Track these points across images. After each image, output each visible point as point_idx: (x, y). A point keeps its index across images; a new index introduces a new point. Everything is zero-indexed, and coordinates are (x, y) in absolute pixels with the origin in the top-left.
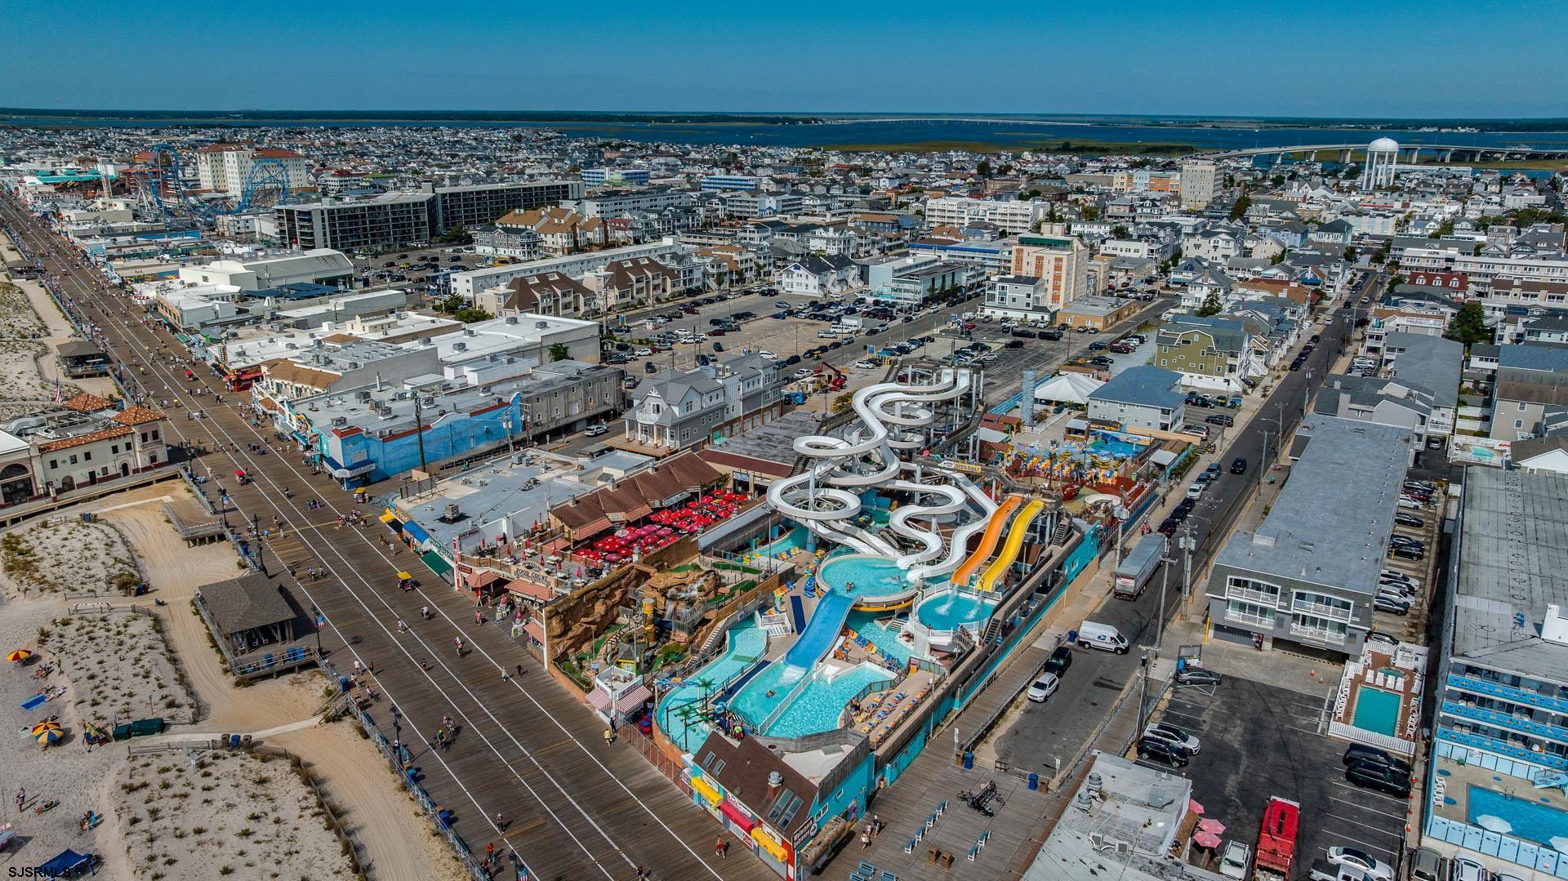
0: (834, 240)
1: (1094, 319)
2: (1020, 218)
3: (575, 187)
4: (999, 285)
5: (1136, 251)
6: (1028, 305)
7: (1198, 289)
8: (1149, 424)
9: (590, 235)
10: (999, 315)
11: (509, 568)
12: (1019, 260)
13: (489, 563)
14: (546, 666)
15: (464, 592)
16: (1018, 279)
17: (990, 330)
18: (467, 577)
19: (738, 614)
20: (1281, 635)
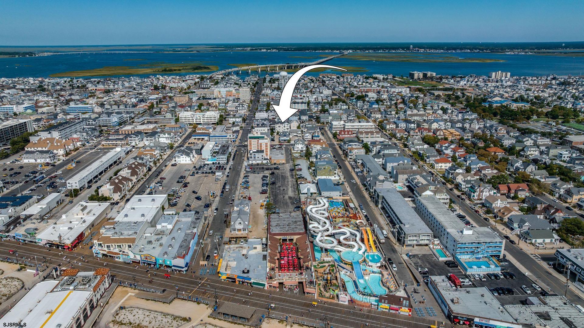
0: (169, 138)
1: (282, 159)
2: (213, 118)
3: (29, 122)
4: (253, 154)
5: (264, 130)
7: (298, 145)
9: (70, 147)
10: (254, 162)
11: (283, 279)
12: (250, 144)
13: (276, 280)
14: (316, 298)
15: (270, 289)
16: (258, 152)
17: (257, 168)
18: (271, 285)
19: (338, 273)
20: (418, 244)
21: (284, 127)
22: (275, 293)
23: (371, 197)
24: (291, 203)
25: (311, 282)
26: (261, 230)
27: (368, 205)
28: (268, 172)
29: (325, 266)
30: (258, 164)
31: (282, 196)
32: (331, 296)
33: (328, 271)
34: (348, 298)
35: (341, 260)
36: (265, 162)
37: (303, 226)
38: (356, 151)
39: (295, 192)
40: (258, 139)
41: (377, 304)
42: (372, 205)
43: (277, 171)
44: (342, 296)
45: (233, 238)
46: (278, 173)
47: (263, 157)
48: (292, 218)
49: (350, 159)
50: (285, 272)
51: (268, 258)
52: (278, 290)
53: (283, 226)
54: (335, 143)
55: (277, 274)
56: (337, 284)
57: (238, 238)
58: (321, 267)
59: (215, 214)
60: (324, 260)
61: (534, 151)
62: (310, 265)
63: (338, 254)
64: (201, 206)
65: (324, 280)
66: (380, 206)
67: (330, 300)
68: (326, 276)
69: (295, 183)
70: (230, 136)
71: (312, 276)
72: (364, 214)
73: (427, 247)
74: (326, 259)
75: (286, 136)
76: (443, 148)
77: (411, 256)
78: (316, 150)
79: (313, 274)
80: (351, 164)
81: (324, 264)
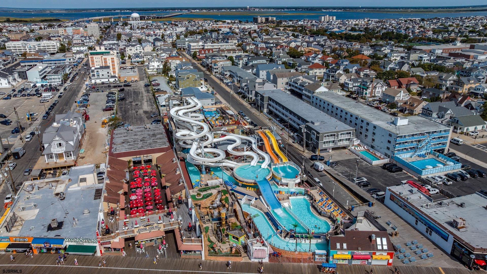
1: (134, 77)
2: (51, 47)
4: (95, 71)
6: (109, 76)
7: (153, 63)
8: (208, 104)
10: (98, 81)
11: (133, 231)
12: (93, 61)
13: (118, 234)
14: (203, 259)
15: (108, 254)
16: (102, 68)
17: (102, 87)
18: (109, 246)
19: (236, 203)
20: (336, 146)
21: (137, 49)
22: (117, 261)
23: (250, 104)
24: (147, 117)
25: (191, 229)
26: (100, 153)
27: (250, 112)
28: (117, 89)
29: (211, 195)
30: (103, 83)
31: (134, 111)
32: (234, 250)
33: (218, 203)
34: (268, 250)
35: (237, 181)
36: (112, 80)
37: (166, 140)
38: (221, 63)
39: (152, 105)
40: (102, 54)
41: (324, 252)
42: (254, 111)
43: (128, 88)
44: (255, 247)
45: (50, 169)
46: (129, 89)
47: (109, 74)
48: (149, 131)
49: (216, 73)
50: (136, 216)
51: (104, 194)
52: (124, 254)
53: (134, 141)
54: (196, 62)
55: (121, 223)
56: (238, 224)
57: (58, 168)
58: (204, 197)
59: (28, 140)
60: (207, 185)
61: (396, 56)
62: (183, 196)
63: (228, 173)
64: (8, 131)
65: (213, 220)
66: (265, 110)
67: (232, 260)
68: (216, 213)
69: (151, 97)
70: (70, 60)
71: (191, 215)
72: (248, 121)
73: (346, 151)
74: (211, 183)
75: (138, 57)
76: (310, 59)
77: (333, 163)
78: (175, 65)
79: (193, 212)
80: (218, 77)
81: (209, 192)
